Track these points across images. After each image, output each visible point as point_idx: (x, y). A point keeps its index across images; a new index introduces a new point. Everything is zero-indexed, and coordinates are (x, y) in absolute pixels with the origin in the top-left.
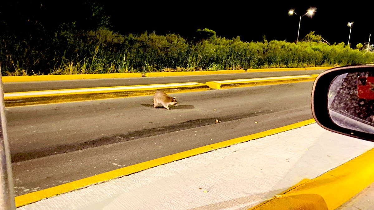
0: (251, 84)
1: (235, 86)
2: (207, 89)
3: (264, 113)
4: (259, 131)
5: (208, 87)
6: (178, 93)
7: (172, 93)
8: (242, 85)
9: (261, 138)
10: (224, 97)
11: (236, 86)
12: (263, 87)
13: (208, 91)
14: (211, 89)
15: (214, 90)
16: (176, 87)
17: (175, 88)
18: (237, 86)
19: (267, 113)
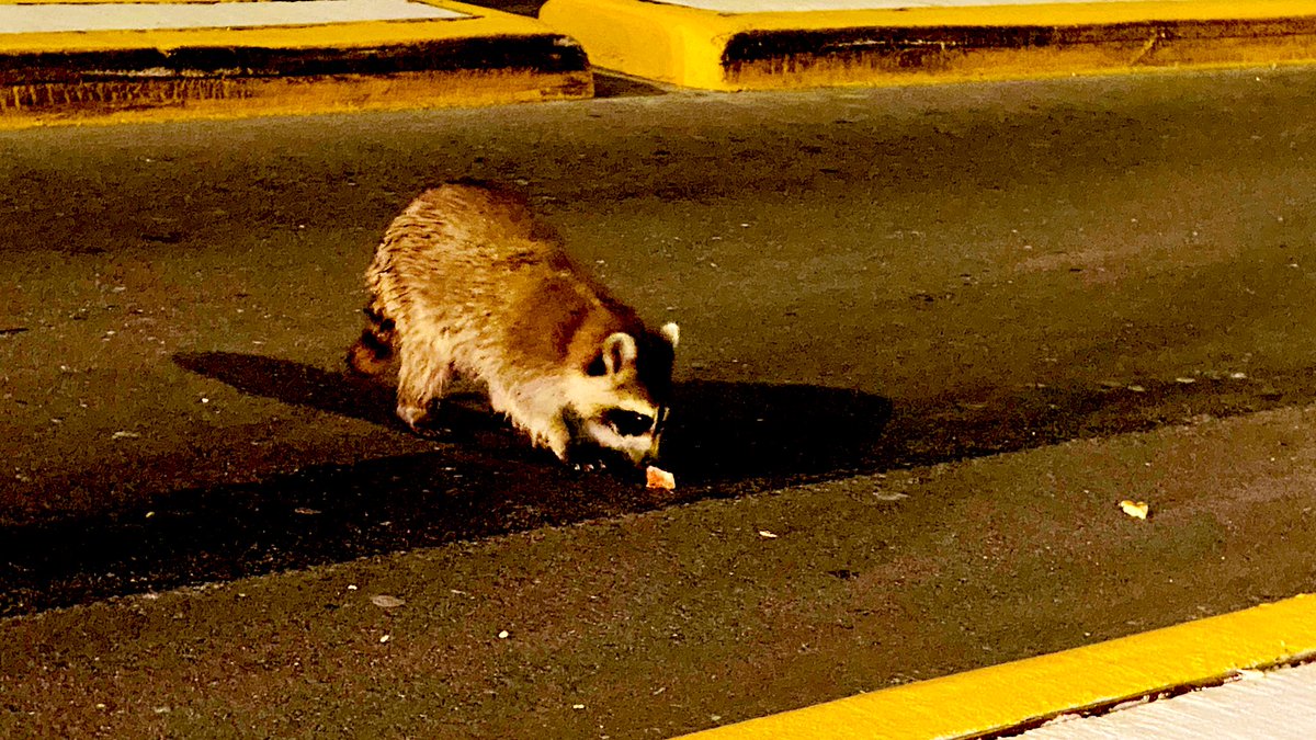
0: (1096, 42)
1: (904, 65)
2: (557, 79)
3: (1228, 400)
4: (1163, 612)
5: (574, 58)
6: (179, 116)
7: (104, 121)
8: (991, 56)
9: (1180, 690)
10: (756, 185)
11: (912, 62)
12: (1245, 80)
13: (561, 102)
14: (608, 86)
15: (650, 101)
16: (165, 45)
17: (149, 57)
18: (931, 69)
19: (1272, 400)
